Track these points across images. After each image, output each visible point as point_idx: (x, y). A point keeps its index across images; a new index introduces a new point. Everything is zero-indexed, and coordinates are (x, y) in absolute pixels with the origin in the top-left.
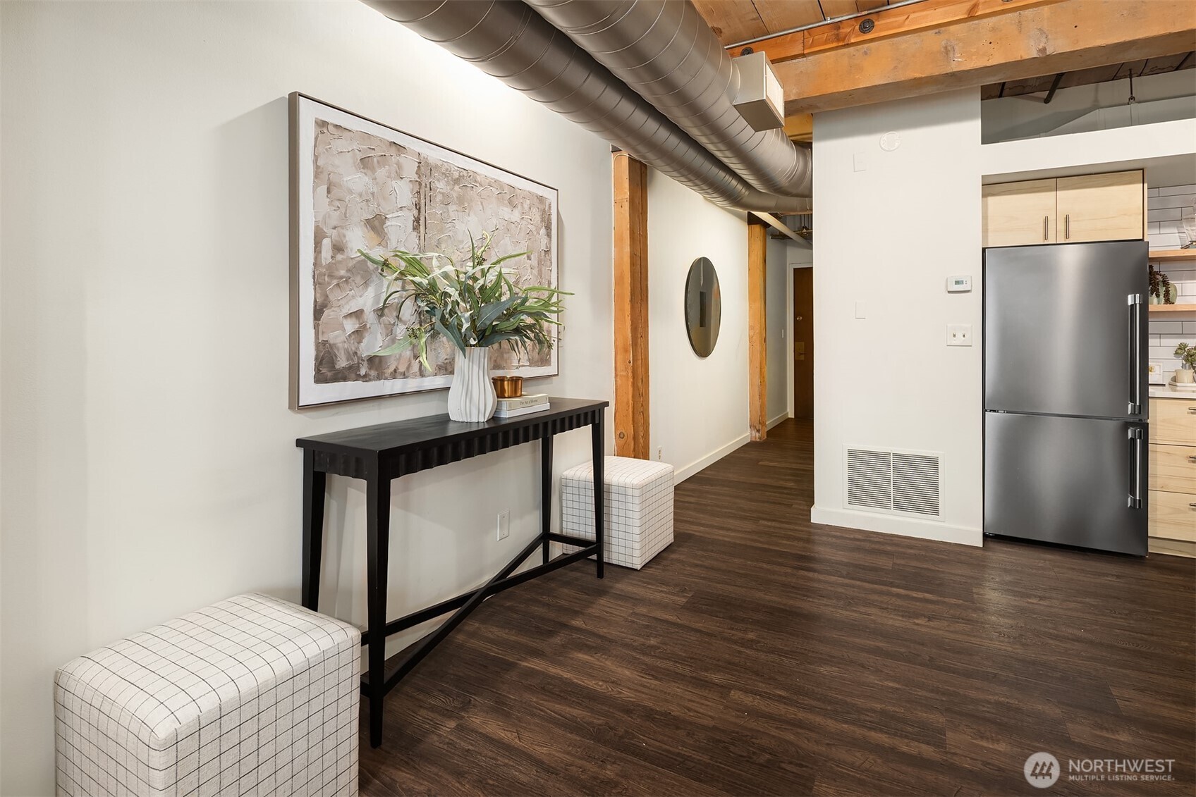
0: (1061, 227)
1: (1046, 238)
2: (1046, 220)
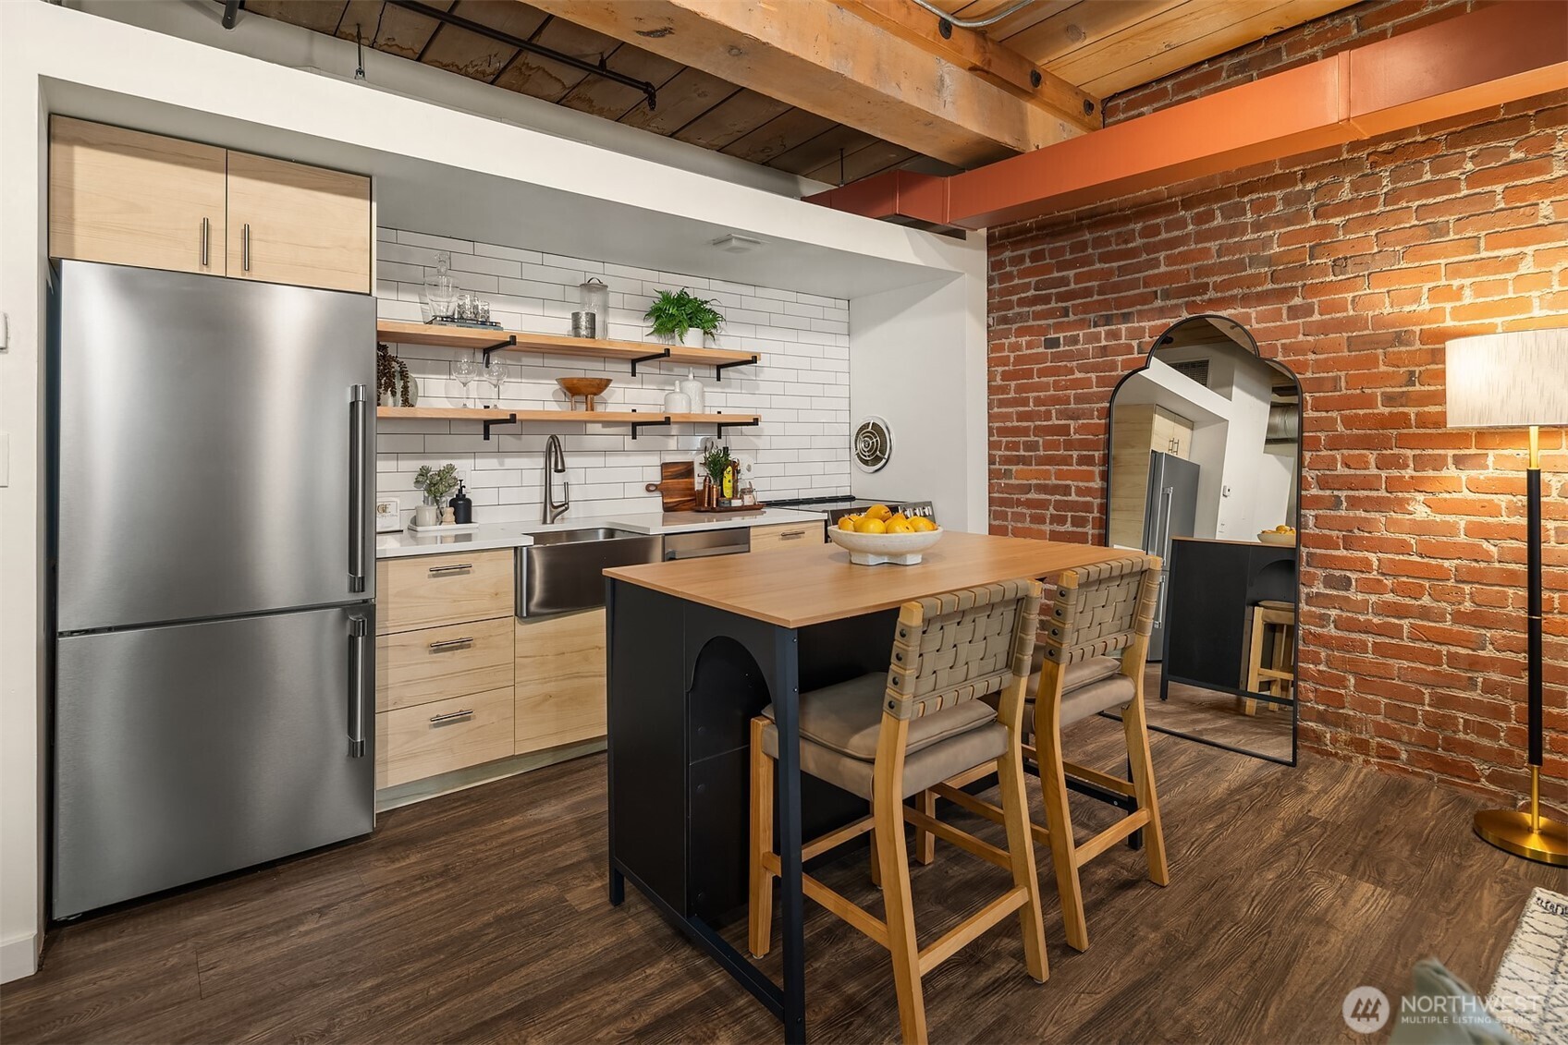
0: (236, 245)
1: (205, 262)
2: (206, 228)
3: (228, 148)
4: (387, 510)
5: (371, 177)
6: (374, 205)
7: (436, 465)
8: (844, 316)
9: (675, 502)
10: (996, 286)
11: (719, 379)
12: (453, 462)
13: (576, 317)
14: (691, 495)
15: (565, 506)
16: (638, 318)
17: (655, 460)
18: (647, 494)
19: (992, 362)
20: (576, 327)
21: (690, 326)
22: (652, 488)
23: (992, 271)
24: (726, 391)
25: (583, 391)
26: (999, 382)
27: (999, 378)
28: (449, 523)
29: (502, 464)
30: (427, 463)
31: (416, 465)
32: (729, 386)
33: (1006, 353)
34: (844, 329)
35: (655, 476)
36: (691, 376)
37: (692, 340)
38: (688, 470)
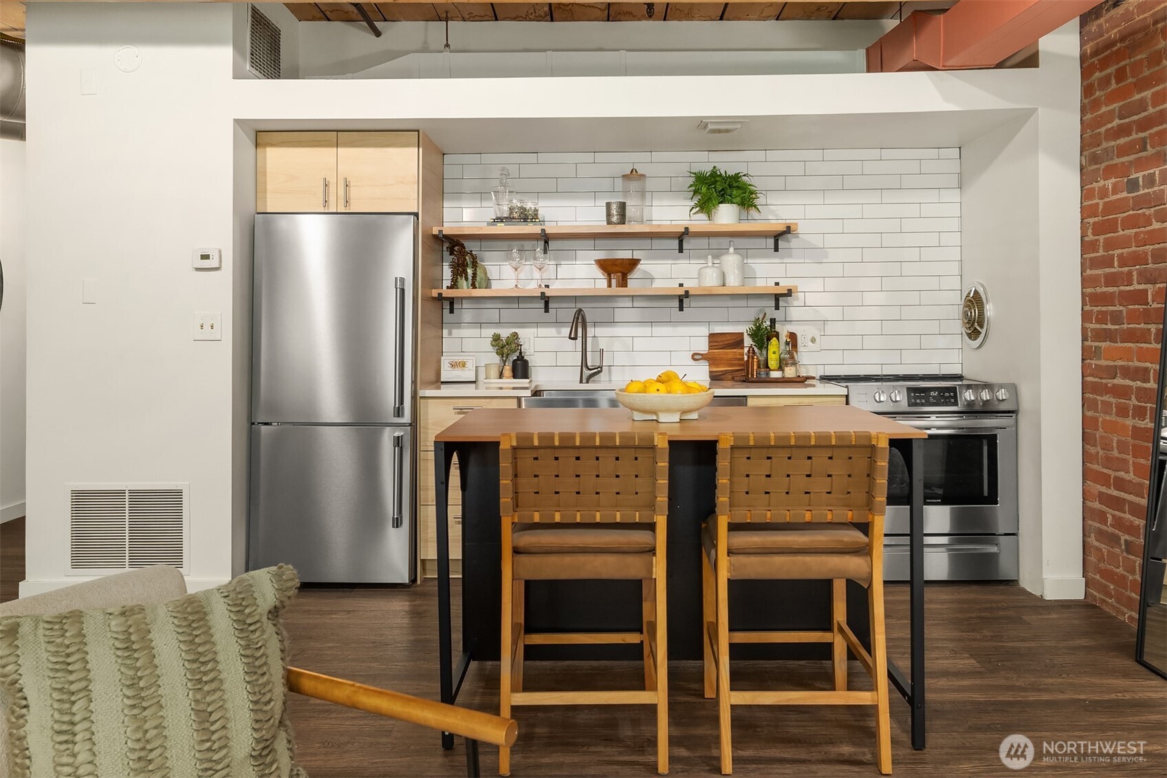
2: (326, 183)
3: (338, 131)
4: (467, 366)
5: (418, 131)
6: (421, 149)
7: (505, 333)
8: (955, 167)
9: (722, 371)
10: (1089, 116)
11: (776, 249)
12: (519, 331)
13: (608, 205)
14: (739, 365)
15: (599, 370)
16: (685, 198)
17: (704, 331)
18: (693, 363)
19: (1086, 212)
20: (609, 215)
21: (721, 203)
22: (696, 357)
23: (1085, 98)
24: (785, 261)
25: (619, 270)
26: (1090, 237)
27: (1090, 232)
28: (507, 378)
29: (559, 333)
30: (498, 331)
31: (489, 332)
32: (790, 256)
33: (1096, 201)
34: (954, 180)
35: (703, 346)
36: (731, 250)
37: (726, 215)
38: (737, 341)
